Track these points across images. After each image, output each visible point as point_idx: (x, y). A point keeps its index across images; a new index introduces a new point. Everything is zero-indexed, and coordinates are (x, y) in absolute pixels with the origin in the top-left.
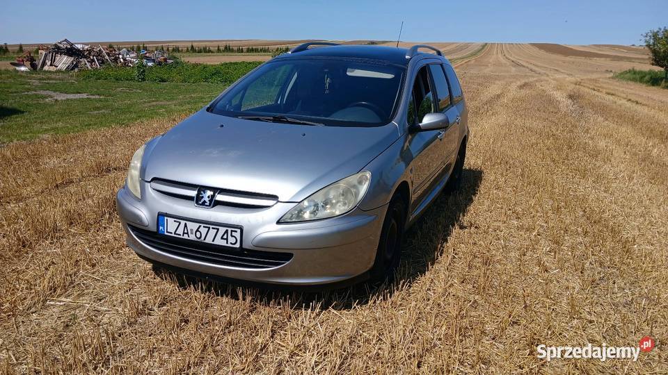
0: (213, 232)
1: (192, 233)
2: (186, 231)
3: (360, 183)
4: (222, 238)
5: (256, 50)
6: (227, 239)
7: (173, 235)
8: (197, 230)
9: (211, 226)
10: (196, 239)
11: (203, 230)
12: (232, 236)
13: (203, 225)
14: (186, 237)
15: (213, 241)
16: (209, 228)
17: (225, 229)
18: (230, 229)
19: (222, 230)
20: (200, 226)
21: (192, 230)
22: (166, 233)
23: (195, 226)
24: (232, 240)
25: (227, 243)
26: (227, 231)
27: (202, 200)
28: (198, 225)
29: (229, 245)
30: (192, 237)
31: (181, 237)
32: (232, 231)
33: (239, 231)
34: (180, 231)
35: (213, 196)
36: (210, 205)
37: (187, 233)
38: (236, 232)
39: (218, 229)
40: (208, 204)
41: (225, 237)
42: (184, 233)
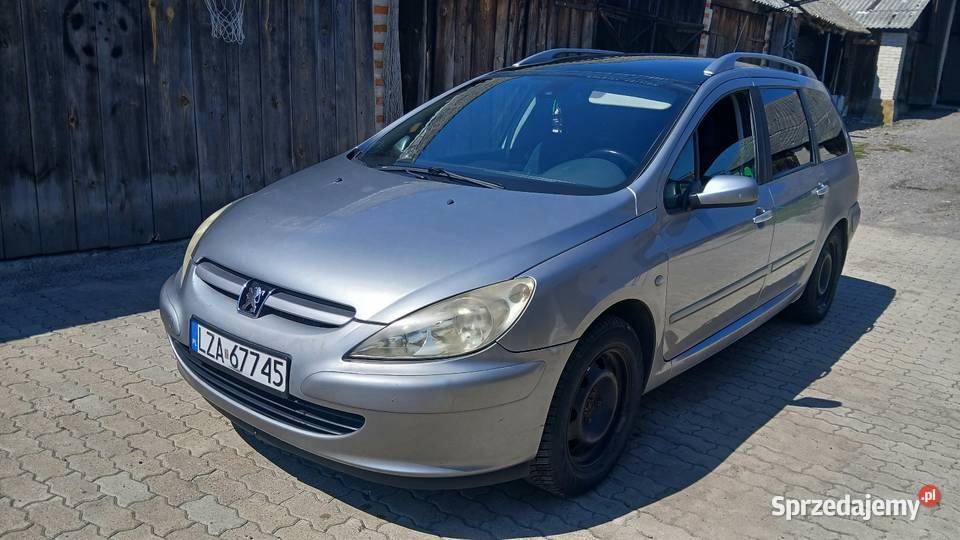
0: (251, 359)
1: (227, 357)
2: (220, 352)
3: (515, 298)
4: (263, 372)
6: (269, 375)
7: (206, 355)
8: (233, 354)
9: (250, 350)
10: (231, 368)
11: (240, 354)
12: (277, 371)
13: (240, 345)
14: (219, 361)
15: (252, 375)
16: (246, 351)
17: (268, 356)
18: (273, 359)
19: (264, 358)
20: (236, 347)
21: (226, 351)
22: (199, 351)
23: (231, 345)
24: (275, 377)
25: (269, 381)
26: (269, 359)
27: (248, 303)
28: (234, 344)
29: (272, 385)
30: (227, 364)
31: (214, 360)
32: (275, 362)
33: (284, 362)
34: (214, 350)
35: (263, 298)
36: (255, 313)
37: (221, 356)
38: (281, 364)
39: (258, 356)
40: (253, 310)
41: (267, 371)
42: (218, 354)
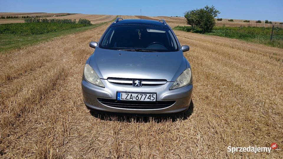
0: (144, 96)
1: (134, 98)
2: (131, 97)
4: (148, 98)
5: (16, 18)
6: (150, 98)
7: (125, 100)
8: (137, 96)
9: (143, 94)
10: (136, 100)
11: (140, 96)
12: (152, 97)
13: (139, 94)
14: (131, 100)
15: (144, 100)
16: (142, 95)
17: (149, 94)
18: (151, 94)
19: (148, 95)
20: (138, 95)
22: (121, 99)
23: (136, 95)
24: (152, 98)
25: (150, 100)
26: (150, 95)
27: (136, 84)
28: (137, 94)
29: (151, 101)
30: (134, 100)
31: (129, 100)
32: (152, 95)
33: (155, 94)
34: (128, 98)
35: (140, 82)
36: (140, 86)
37: (132, 98)
38: (154, 95)
39: (146, 95)
40: (139, 85)
42: (130, 98)
